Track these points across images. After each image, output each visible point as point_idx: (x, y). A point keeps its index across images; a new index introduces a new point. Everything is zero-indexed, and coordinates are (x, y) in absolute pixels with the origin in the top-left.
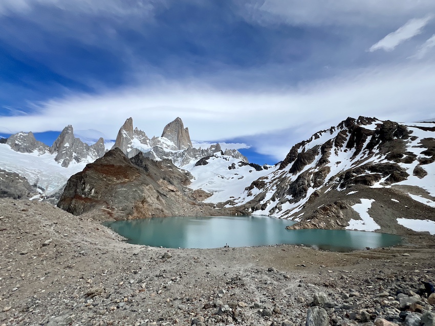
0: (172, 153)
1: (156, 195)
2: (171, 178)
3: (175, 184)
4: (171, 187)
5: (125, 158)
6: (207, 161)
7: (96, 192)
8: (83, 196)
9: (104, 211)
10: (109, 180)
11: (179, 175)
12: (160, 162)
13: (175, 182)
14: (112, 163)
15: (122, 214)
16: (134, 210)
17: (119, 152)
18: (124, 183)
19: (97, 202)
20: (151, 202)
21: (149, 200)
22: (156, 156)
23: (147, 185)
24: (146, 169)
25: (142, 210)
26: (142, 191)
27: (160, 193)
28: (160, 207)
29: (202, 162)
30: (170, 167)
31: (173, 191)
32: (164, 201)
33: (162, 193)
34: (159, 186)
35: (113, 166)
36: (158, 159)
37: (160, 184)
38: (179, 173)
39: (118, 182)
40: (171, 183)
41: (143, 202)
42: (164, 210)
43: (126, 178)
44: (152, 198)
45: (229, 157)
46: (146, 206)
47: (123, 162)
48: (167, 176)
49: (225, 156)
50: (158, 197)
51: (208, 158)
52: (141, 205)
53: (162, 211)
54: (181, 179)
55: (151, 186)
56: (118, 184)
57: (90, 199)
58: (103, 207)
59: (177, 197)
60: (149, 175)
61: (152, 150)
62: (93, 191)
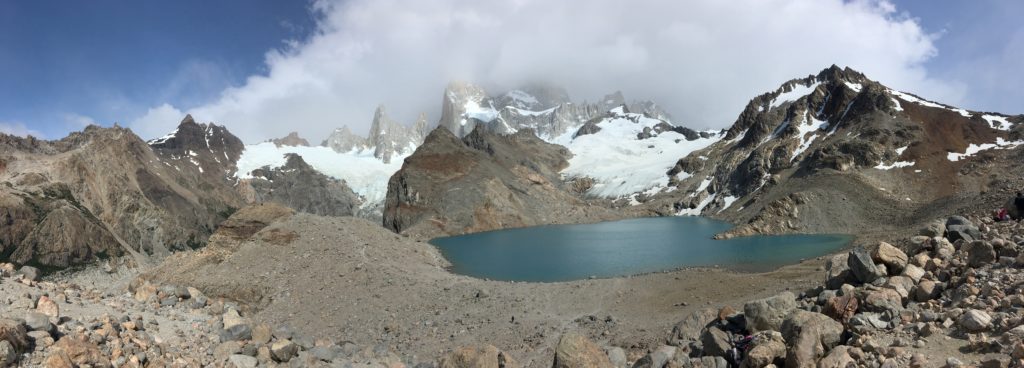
0: (534, 117)
1: (507, 193)
2: (534, 160)
3: (542, 170)
4: (535, 177)
5: (453, 140)
6: (598, 125)
7: (421, 198)
8: (408, 203)
9: (434, 223)
10: (436, 178)
11: (549, 155)
12: (515, 135)
13: (544, 168)
14: (436, 151)
15: (458, 227)
16: (475, 220)
17: (444, 133)
18: (457, 179)
19: (425, 210)
20: (499, 205)
21: (495, 202)
22: (507, 125)
23: (491, 179)
24: (490, 151)
25: (487, 218)
26: (484, 189)
27: (515, 189)
28: (515, 212)
29: (589, 128)
30: (531, 142)
31: (538, 183)
32: (521, 202)
33: (519, 188)
34: (514, 177)
35: (437, 156)
36: (511, 130)
37: (517, 173)
38: (549, 152)
39: (448, 178)
40: (536, 170)
41: (487, 206)
42: (522, 216)
43: (457, 171)
44: (500, 198)
45: (638, 115)
46: (492, 211)
47: (451, 148)
48: (528, 159)
49: (632, 115)
50: (511, 196)
51: (599, 119)
52: (485, 211)
53: (519, 218)
54: (552, 162)
55: (497, 179)
56: (446, 182)
57: (416, 207)
58: (433, 218)
59: (547, 193)
60: (495, 160)
61: (500, 117)
62: (417, 195)
